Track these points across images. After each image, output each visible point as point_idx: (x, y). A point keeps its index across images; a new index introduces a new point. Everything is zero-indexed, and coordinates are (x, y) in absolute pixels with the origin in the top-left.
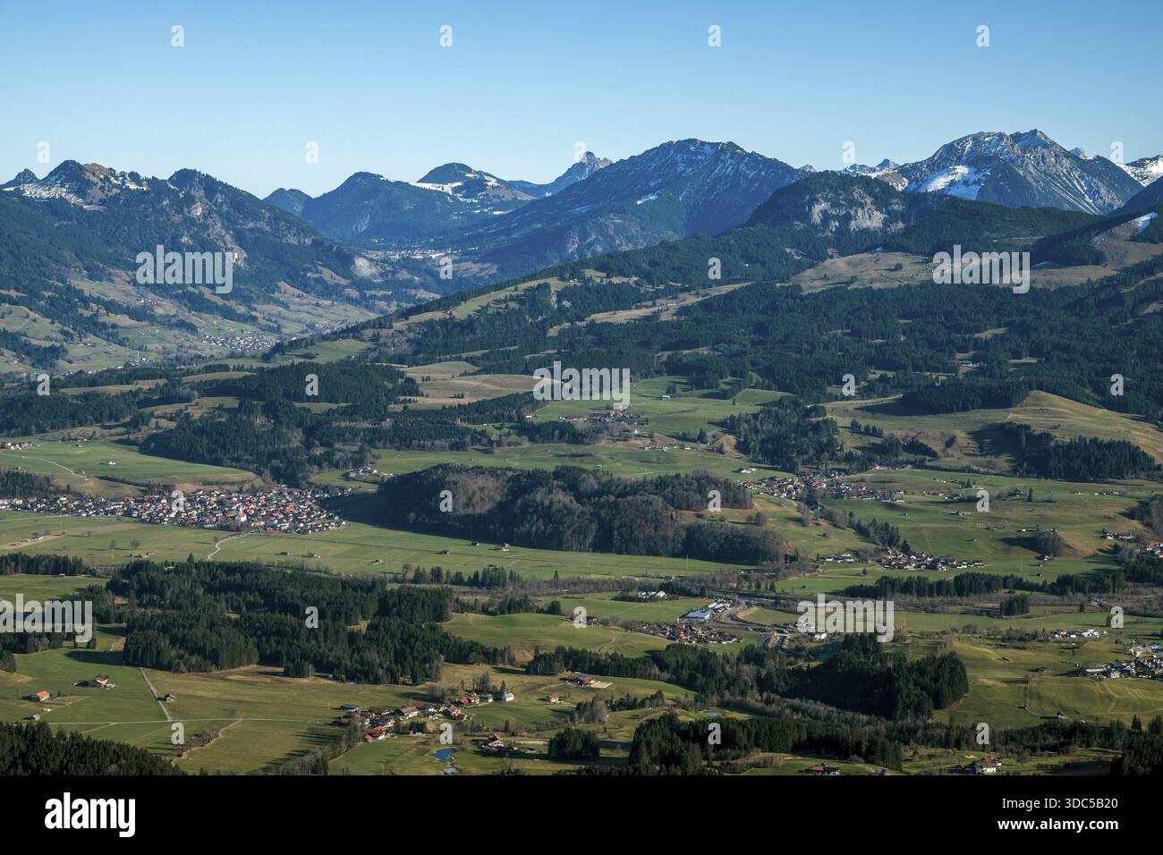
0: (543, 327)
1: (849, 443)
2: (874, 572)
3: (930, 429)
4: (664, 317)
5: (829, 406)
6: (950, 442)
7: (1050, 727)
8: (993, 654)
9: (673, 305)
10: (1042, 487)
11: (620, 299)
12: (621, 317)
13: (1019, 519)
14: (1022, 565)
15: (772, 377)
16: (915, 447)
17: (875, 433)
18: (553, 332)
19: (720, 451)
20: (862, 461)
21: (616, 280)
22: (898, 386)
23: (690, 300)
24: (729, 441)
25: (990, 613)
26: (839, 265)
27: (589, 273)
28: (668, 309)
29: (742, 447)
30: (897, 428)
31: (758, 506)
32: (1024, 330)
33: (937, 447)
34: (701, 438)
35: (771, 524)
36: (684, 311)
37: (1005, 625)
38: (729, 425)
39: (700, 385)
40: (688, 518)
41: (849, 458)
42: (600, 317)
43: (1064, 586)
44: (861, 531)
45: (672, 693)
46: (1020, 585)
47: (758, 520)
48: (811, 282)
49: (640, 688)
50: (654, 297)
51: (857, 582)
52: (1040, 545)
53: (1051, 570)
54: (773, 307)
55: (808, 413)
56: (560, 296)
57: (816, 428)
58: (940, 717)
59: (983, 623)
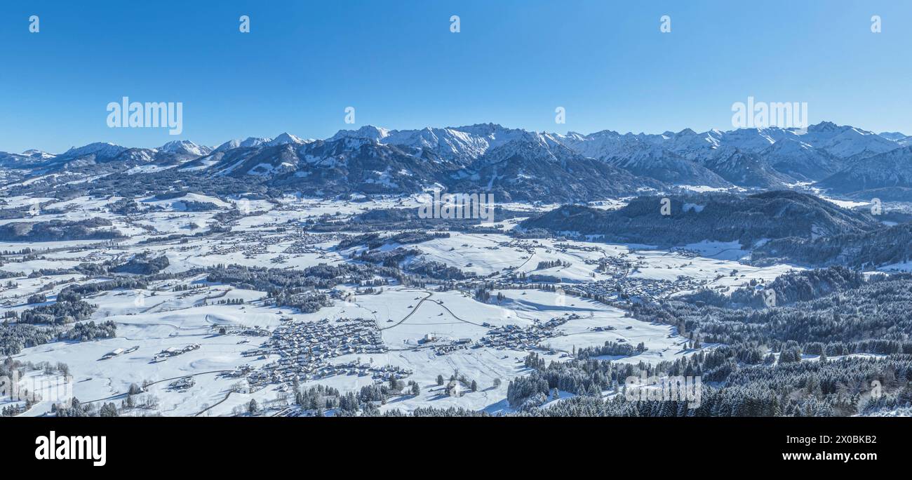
0: (52, 185)
1: (141, 208)
2: (148, 237)
3: (162, 203)
4: (89, 182)
5: (135, 200)
6: (167, 205)
7: (191, 270)
8: (177, 254)
9: (92, 179)
10: (191, 214)
11: (76, 178)
12: (76, 182)
13: (185, 221)
14: (188, 232)
15: (119, 194)
16: (159, 207)
17: (148, 205)
18: (55, 187)
19: (105, 212)
20: (146, 211)
21: (75, 174)
22: (154, 194)
23: (97, 177)
24: (107, 210)
25: (179, 244)
26: (138, 168)
27: (67, 172)
28: (90, 180)
29: (111, 211)
30: (154, 204)
31: (114, 225)
32: (186, 180)
33: (164, 207)
34: (99, 209)
35: (118, 229)
36: (96, 180)
37: (181, 246)
38: (108, 206)
39: (99, 197)
40: (93, 229)
41: (141, 211)
42: (69, 183)
43: (198, 235)
44: (144, 228)
45: (78, 276)
46: (185, 236)
47: (115, 228)
48: (130, 172)
49: (67, 277)
50: (86, 178)
51: (142, 240)
52: (193, 226)
53: (194, 232)
54: (120, 178)
55: (129, 202)
56: (57, 178)
57: (132, 205)
58: (161, 272)
59: (175, 246)
